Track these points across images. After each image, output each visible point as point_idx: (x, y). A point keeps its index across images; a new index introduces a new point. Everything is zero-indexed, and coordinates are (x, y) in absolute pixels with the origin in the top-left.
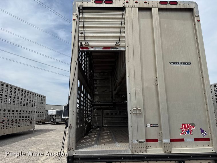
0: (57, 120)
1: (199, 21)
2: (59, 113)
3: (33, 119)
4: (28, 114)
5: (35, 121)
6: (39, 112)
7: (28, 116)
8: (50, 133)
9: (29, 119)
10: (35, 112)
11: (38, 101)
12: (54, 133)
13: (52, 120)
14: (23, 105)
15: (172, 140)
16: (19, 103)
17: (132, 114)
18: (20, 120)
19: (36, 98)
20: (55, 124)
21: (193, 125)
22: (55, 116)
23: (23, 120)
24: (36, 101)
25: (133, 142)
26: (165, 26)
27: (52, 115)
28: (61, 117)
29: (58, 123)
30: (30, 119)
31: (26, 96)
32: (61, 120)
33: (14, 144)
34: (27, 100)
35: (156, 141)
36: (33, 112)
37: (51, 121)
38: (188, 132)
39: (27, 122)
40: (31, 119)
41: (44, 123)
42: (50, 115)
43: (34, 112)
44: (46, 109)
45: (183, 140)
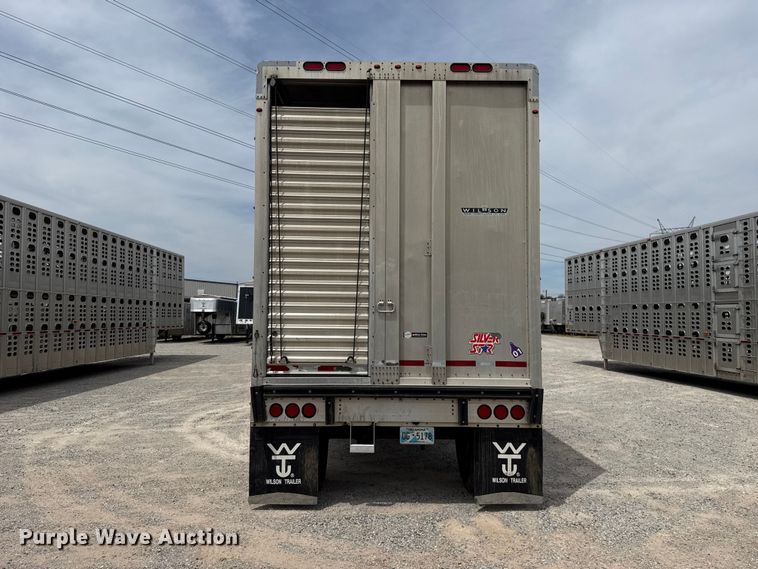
0: (219, 330)
1: (536, 112)
2: (225, 307)
3: (148, 324)
4: (134, 310)
5: (154, 330)
6: (167, 304)
7: (134, 314)
8: (200, 364)
9: (137, 325)
10: (154, 303)
11: (162, 270)
12: (213, 365)
13: (205, 330)
14: (118, 282)
15: (449, 363)
16: (109, 277)
17: (377, 314)
18: (113, 325)
19: (155, 263)
20: (213, 342)
21: (496, 336)
22: (214, 315)
23: (122, 325)
24: (155, 270)
25: (376, 365)
26: (461, 122)
27: (203, 312)
28: (234, 320)
29: (222, 340)
30: (141, 324)
31: (127, 257)
32: (233, 328)
33: (107, 388)
34: (131, 268)
35: (420, 363)
36: (148, 303)
37: (202, 333)
38: (485, 349)
39: (134, 333)
40: (144, 324)
41: (177, 339)
42: (198, 314)
43: (151, 303)
44: (186, 294)
45: (472, 363)
